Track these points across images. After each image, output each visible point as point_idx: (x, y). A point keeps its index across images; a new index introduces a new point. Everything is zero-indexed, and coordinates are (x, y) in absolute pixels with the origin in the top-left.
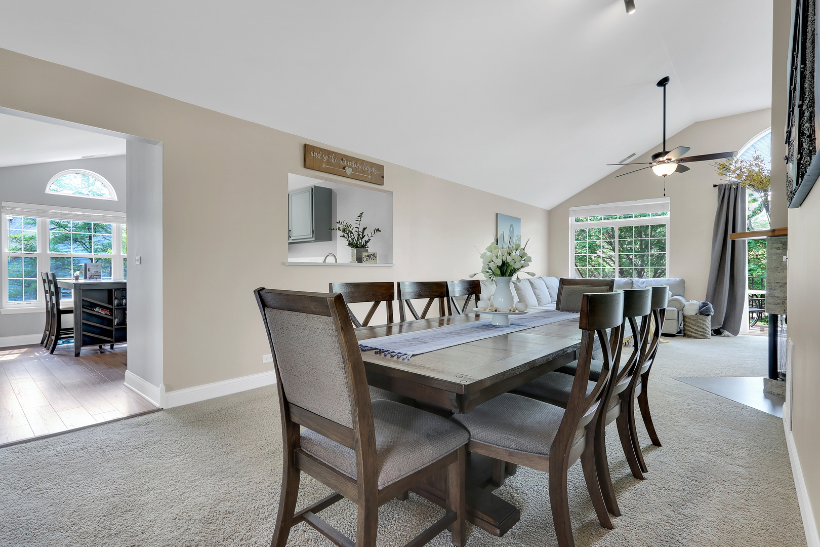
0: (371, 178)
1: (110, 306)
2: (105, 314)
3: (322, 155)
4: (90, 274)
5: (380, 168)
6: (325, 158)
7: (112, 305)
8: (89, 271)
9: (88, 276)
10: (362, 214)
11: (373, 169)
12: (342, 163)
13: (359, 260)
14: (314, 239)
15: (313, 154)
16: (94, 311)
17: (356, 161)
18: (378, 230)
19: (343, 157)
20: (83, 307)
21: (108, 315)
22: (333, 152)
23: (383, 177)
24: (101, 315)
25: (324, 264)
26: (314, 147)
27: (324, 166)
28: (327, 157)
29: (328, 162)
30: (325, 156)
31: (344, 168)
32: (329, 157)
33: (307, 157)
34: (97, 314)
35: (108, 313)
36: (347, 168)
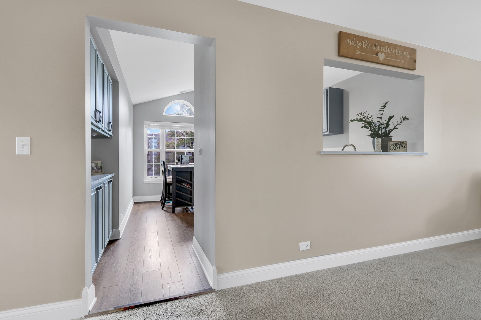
0: (404, 63)
1: (191, 182)
2: (188, 187)
3: (356, 42)
4: (183, 162)
5: (413, 51)
6: (359, 45)
7: (192, 182)
8: (183, 159)
9: (182, 162)
10: (386, 103)
11: (406, 54)
12: (375, 49)
13: (385, 148)
14: (328, 133)
15: (348, 41)
16: (182, 185)
17: (390, 45)
18: (406, 118)
19: (376, 43)
20: (177, 182)
21: (190, 188)
22: (367, 38)
23: (415, 61)
24: (186, 188)
25: (342, 153)
26: (348, 34)
27: (358, 52)
28: (360, 43)
29: (362, 49)
30: (359, 43)
31: (377, 54)
32: (362, 43)
33: (341, 45)
34: (184, 187)
35: (190, 187)
36: (380, 54)
